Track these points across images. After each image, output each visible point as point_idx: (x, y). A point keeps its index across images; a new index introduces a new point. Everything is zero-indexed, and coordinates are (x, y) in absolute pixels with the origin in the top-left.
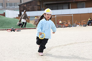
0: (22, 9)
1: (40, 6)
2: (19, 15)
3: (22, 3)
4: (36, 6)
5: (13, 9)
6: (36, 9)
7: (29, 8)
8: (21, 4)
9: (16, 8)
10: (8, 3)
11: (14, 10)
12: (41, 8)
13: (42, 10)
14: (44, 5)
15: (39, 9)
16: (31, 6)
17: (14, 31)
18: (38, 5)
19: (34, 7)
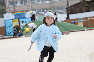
0: (69, 12)
1: (88, 7)
2: (66, 18)
3: (69, 5)
4: (84, 8)
5: (61, 12)
6: (84, 10)
7: (76, 10)
8: (68, 7)
9: (63, 11)
10: (56, 7)
11: (62, 14)
12: (90, 9)
13: (90, 11)
14: (92, 6)
15: (88, 10)
16: (78, 8)
17: (63, 34)
18: (85, 7)
19: (82, 8)
